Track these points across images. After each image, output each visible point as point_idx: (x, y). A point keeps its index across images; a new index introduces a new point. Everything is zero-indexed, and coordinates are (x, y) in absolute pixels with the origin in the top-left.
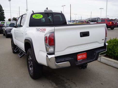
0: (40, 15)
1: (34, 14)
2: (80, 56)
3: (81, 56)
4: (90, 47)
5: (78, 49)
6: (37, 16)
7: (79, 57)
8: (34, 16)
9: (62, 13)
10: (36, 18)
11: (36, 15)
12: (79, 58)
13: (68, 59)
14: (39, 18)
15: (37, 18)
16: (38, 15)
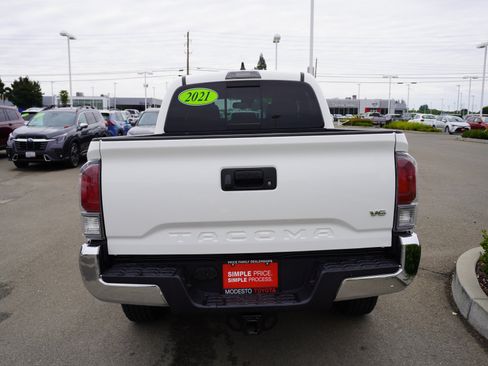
0: (206, 91)
1: (184, 87)
2: (236, 274)
3: (242, 273)
4: (286, 239)
5: (216, 241)
6: (194, 97)
7: (234, 277)
8: (183, 97)
9: (305, 81)
10: (191, 103)
11: (193, 91)
12: (235, 280)
13: (154, 276)
14: (203, 103)
15: (196, 103)
16: (199, 91)
